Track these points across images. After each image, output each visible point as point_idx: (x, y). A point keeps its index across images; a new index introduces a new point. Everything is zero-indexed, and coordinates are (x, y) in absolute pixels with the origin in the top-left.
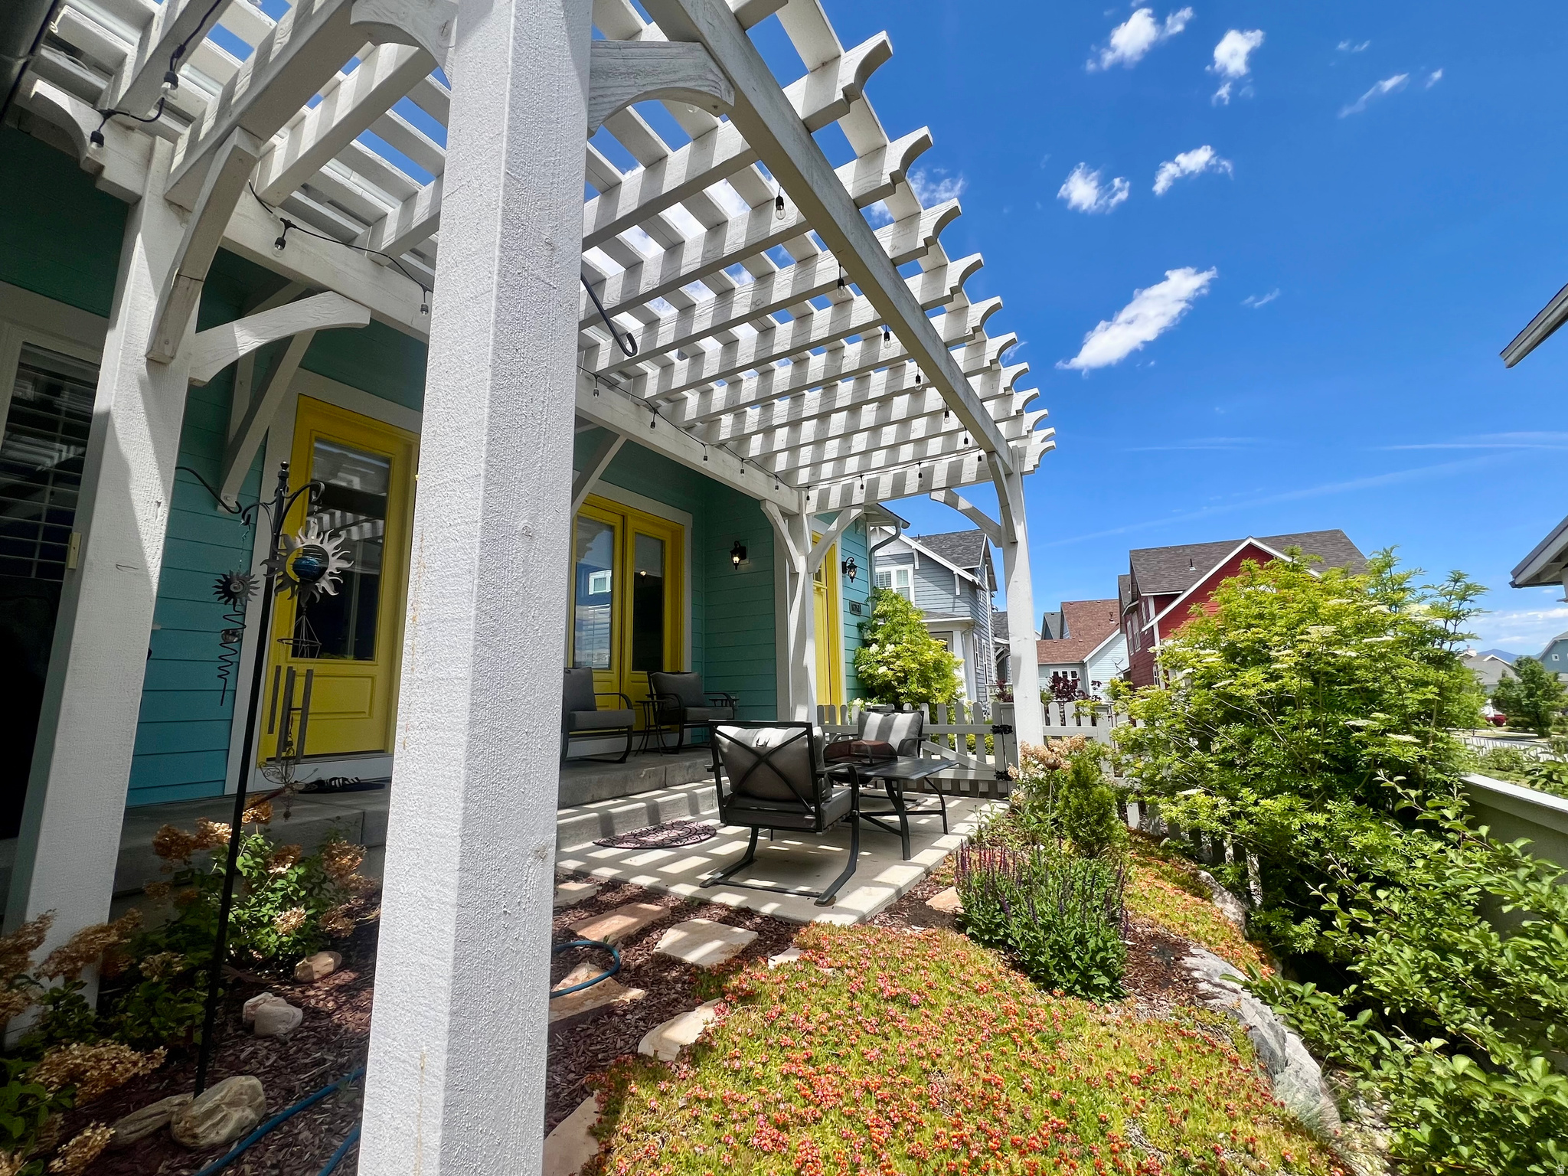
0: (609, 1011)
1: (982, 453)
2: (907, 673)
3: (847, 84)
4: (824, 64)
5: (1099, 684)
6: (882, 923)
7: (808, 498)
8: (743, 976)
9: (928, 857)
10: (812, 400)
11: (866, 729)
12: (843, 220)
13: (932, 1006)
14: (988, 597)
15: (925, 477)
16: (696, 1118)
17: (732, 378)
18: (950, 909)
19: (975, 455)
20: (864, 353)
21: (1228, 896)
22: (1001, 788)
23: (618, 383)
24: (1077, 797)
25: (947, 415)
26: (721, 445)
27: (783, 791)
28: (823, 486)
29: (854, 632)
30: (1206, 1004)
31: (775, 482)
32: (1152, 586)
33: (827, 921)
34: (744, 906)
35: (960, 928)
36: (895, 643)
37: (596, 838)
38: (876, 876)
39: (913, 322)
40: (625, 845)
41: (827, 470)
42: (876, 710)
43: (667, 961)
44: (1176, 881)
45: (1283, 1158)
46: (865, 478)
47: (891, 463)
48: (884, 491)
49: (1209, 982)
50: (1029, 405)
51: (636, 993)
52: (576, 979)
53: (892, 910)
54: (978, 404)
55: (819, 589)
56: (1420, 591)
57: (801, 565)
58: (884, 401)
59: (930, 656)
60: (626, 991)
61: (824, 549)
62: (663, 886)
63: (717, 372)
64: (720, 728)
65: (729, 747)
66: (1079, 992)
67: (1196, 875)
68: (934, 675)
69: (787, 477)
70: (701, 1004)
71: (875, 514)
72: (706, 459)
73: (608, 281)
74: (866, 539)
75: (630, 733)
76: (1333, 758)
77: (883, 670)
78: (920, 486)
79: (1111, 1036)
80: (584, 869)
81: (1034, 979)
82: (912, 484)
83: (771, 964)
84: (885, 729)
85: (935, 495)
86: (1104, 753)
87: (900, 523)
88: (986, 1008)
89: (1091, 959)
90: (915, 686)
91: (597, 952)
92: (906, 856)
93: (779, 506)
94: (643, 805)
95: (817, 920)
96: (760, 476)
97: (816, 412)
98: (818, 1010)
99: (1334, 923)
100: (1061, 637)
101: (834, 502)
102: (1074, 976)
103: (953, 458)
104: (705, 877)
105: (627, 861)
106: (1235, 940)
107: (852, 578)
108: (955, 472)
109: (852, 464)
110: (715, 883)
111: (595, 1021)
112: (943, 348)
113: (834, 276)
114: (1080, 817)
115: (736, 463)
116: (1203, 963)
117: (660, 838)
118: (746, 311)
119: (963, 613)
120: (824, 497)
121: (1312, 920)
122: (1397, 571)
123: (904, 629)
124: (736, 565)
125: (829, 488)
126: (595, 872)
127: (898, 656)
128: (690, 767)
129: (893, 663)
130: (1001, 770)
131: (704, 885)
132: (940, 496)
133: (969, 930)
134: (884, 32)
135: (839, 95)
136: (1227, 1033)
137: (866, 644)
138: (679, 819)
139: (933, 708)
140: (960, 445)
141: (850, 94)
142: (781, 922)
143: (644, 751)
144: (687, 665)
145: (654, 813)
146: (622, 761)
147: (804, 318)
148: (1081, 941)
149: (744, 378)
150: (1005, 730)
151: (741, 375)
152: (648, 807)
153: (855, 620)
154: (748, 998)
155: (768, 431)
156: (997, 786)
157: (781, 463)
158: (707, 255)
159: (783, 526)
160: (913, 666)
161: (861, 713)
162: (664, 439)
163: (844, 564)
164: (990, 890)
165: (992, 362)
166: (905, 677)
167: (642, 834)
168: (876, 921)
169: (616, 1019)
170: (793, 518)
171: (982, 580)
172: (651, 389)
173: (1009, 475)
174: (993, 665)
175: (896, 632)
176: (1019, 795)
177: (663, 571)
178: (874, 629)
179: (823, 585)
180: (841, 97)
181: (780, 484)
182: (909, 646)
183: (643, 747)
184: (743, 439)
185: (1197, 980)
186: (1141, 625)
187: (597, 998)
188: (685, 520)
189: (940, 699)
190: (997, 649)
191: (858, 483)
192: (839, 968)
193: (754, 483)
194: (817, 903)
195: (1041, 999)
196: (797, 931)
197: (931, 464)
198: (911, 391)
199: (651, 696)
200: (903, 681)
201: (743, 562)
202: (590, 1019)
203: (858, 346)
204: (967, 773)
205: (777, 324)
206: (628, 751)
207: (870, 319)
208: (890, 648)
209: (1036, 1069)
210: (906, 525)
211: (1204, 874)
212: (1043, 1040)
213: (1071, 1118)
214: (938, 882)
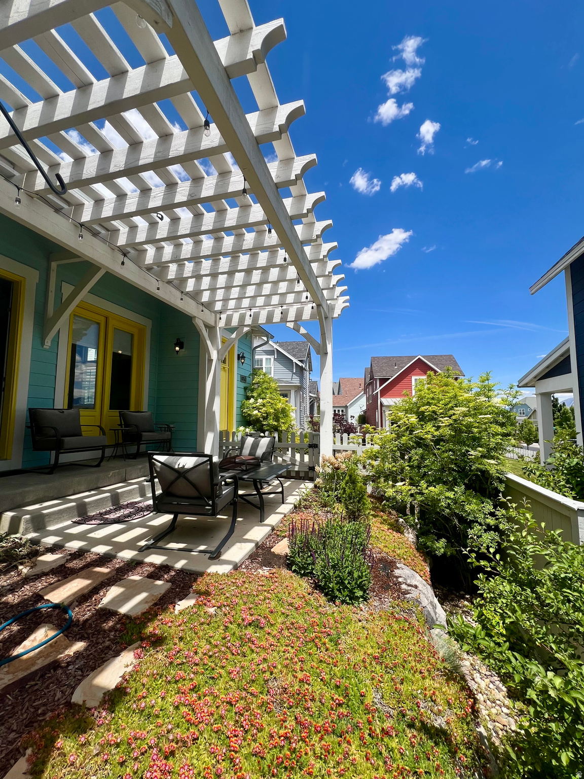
0: (55, 665)
1: (314, 305)
2: (268, 414)
3: (256, 48)
4: (241, 31)
5: (354, 417)
6: (247, 567)
7: (220, 319)
8: (156, 623)
9: (273, 519)
10: (225, 263)
11: (245, 446)
12: (248, 148)
13: (272, 625)
14: (308, 374)
15: (284, 314)
16: (106, 761)
17: (176, 241)
18: (283, 553)
19: (310, 305)
20: (256, 239)
21: (410, 530)
22: (310, 475)
23: (100, 233)
24: (349, 488)
25: (298, 282)
26: (170, 282)
27: (193, 493)
28: (229, 313)
29: (242, 392)
30: (405, 598)
31: (201, 307)
32: (379, 374)
33: (215, 572)
34: (165, 563)
35: (289, 567)
36: (263, 399)
37: (73, 517)
38: (245, 535)
39: (285, 225)
40: (93, 522)
41: (232, 304)
42: (251, 435)
43: (107, 613)
44: (389, 524)
45: (448, 702)
46: (253, 311)
47: (267, 304)
48: (262, 320)
49: (406, 584)
50: (340, 283)
51: (79, 646)
52: (35, 639)
53: (252, 557)
54: (315, 278)
55: (224, 368)
56: (497, 391)
57: (214, 355)
58: (265, 270)
59: (280, 406)
60: (71, 645)
61: (228, 348)
62: (113, 553)
63: (165, 236)
64: (155, 457)
65: (161, 468)
66: (348, 601)
67: (397, 521)
68: (281, 416)
69: (209, 305)
70: (125, 648)
71: (257, 330)
72: (158, 289)
73: (87, 160)
74: (251, 343)
75: (103, 448)
76: (458, 467)
77: (256, 412)
78: (281, 318)
79: (364, 628)
80: (60, 543)
81: (326, 595)
82: (277, 318)
83: (178, 608)
84: (255, 446)
85: (288, 324)
86: (360, 461)
87: (270, 336)
88: (301, 621)
89: (356, 583)
90: (271, 421)
91: (57, 611)
92: (262, 520)
93: (203, 321)
94: (108, 494)
95: (209, 571)
96: (192, 303)
97: (226, 270)
98: (203, 643)
99: (478, 576)
100: (338, 394)
101: (235, 322)
102: (346, 593)
103: (299, 306)
104: (143, 543)
105: (92, 535)
106: (415, 556)
107: (243, 363)
108: (299, 313)
109: (246, 303)
110: (148, 547)
111: (42, 676)
112: (300, 244)
113: (241, 187)
114: (350, 499)
115: (178, 294)
116: (403, 572)
117: (118, 515)
118: (185, 199)
119: (296, 381)
120: (229, 319)
121: (443, 540)
122: (491, 383)
123: (267, 391)
124: (177, 352)
125: (233, 314)
126: (67, 545)
127: (264, 405)
128: (142, 468)
129: (261, 409)
130: (311, 466)
131: (141, 550)
132: (291, 325)
133: (293, 568)
134: (282, 19)
135: (250, 56)
136: (414, 612)
137: (248, 398)
138: (132, 501)
139: (280, 432)
140: (304, 299)
141: (258, 57)
142: (187, 573)
143: (115, 457)
144: (145, 407)
145: (115, 499)
146: (98, 466)
147: (221, 212)
148: (350, 573)
149: (184, 243)
150: (314, 446)
151: (182, 240)
152: (112, 496)
153: (243, 385)
154: (158, 641)
155: (198, 277)
156: (308, 474)
157: (206, 297)
158: (159, 154)
159: (205, 333)
160: (271, 410)
161: (242, 437)
162: (130, 273)
163: (239, 355)
164: (306, 546)
165: (324, 256)
166: (267, 416)
167: (107, 513)
168: (243, 566)
169: (60, 671)
170: (211, 329)
171: (306, 366)
172: (122, 240)
173: (326, 318)
174: (308, 406)
175: (264, 393)
176: (319, 481)
177: (132, 352)
178: (252, 390)
179: (226, 366)
180: (252, 57)
181: (204, 309)
182: (270, 400)
183: (114, 455)
184: (184, 281)
185: (400, 583)
186: (373, 392)
187: (48, 656)
188: (147, 323)
189: (284, 428)
190: (310, 399)
191: (248, 313)
192: (218, 607)
193: (188, 307)
194: (210, 558)
195: (330, 608)
196: (195, 580)
197: (288, 307)
198: (281, 266)
199: (121, 425)
200: (265, 418)
201: (181, 350)
202: (39, 675)
203: (253, 235)
204: (294, 468)
205: (205, 212)
206: (102, 458)
207: (261, 219)
208: (260, 401)
209: (328, 664)
210: (272, 337)
211: (401, 520)
212: (331, 641)
213: (346, 696)
214: (278, 535)
